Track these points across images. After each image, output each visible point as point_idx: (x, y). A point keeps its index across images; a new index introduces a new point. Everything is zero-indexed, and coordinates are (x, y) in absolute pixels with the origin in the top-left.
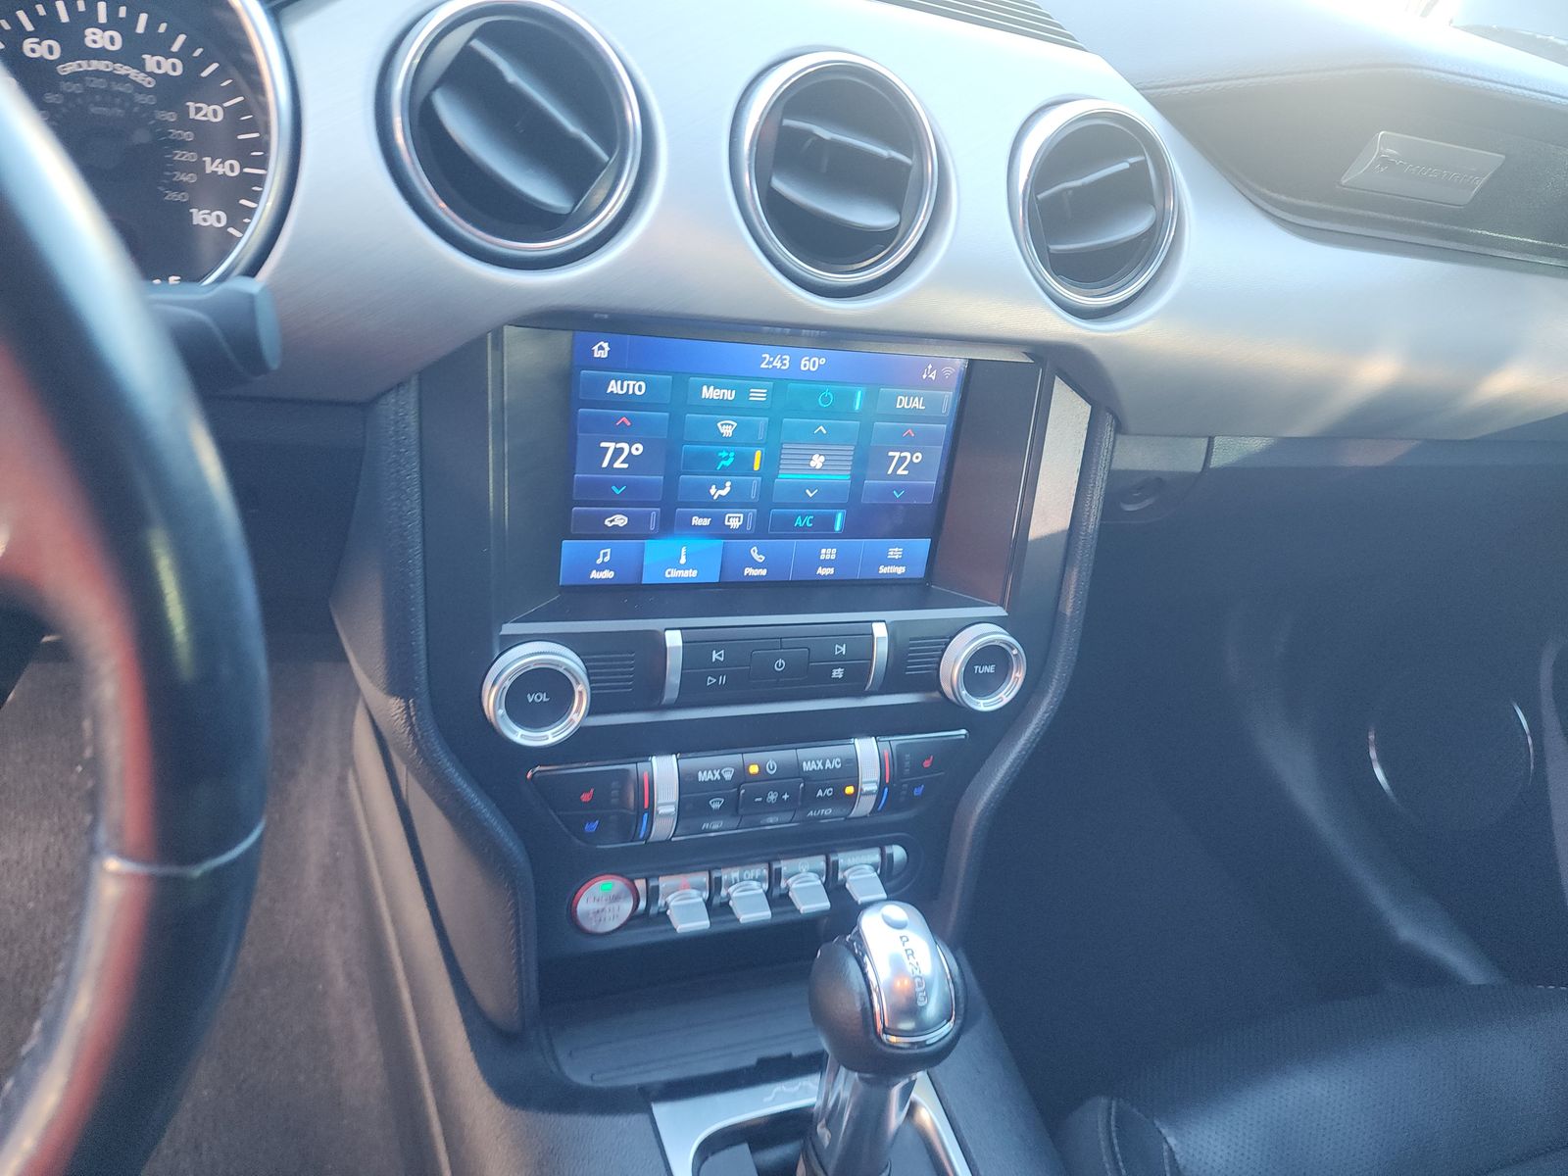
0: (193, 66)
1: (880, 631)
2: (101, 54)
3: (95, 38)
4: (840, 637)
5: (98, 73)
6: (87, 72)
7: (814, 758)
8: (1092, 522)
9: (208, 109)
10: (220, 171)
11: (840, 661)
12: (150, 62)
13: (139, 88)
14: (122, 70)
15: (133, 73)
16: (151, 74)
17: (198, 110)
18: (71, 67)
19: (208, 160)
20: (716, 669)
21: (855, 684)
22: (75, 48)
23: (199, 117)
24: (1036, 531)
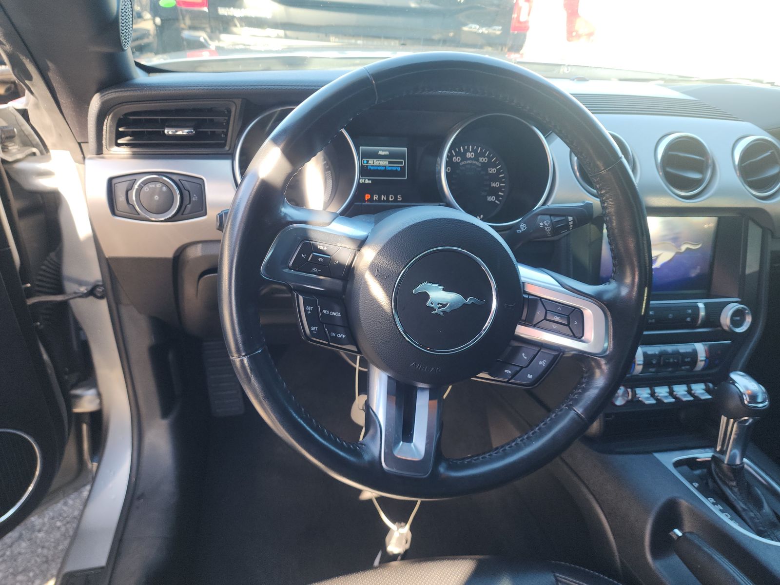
0: (490, 159)
1: (701, 305)
2: (470, 159)
3: (469, 155)
4: (689, 307)
5: (469, 164)
6: (466, 164)
7: (683, 348)
8: (768, 265)
9: (493, 170)
10: (495, 185)
11: (689, 315)
12: (480, 159)
13: (478, 166)
14: (474, 162)
15: (476, 162)
16: (481, 163)
17: (490, 170)
18: (463, 163)
19: (492, 183)
20: (652, 317)
21: (693, 324)
22: (464, 158)
23: (491, 172)
24: (748, 271)
